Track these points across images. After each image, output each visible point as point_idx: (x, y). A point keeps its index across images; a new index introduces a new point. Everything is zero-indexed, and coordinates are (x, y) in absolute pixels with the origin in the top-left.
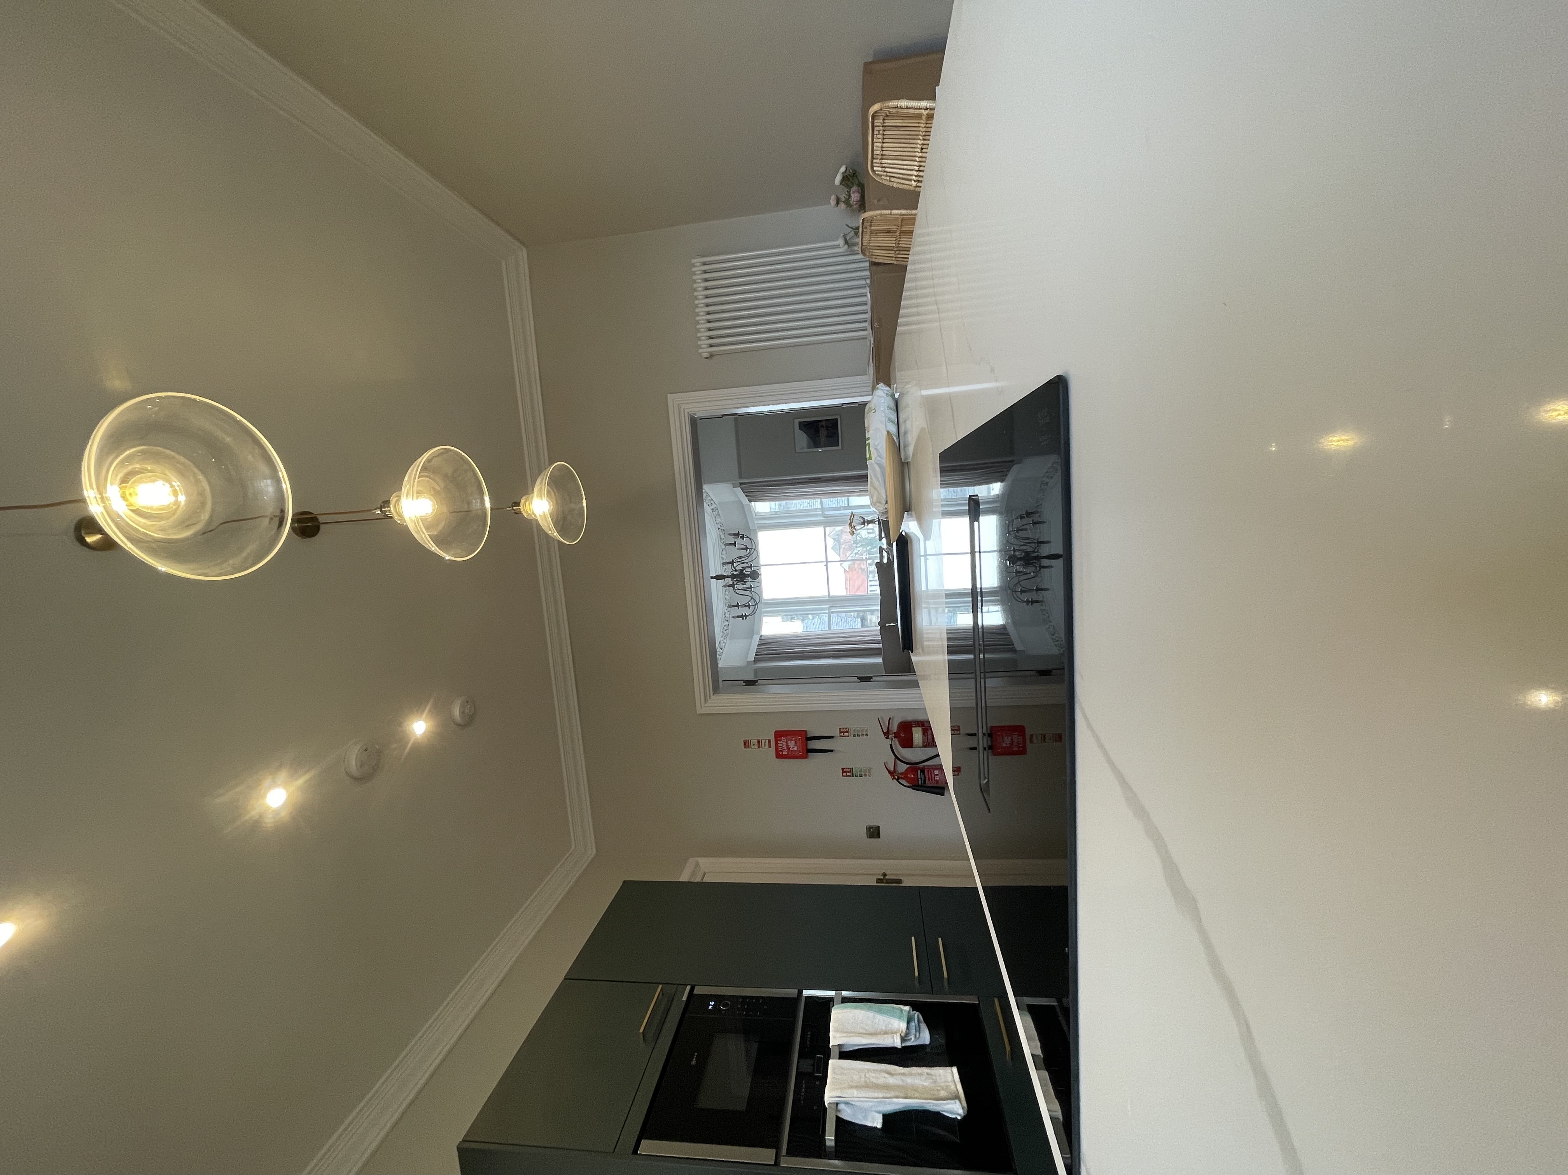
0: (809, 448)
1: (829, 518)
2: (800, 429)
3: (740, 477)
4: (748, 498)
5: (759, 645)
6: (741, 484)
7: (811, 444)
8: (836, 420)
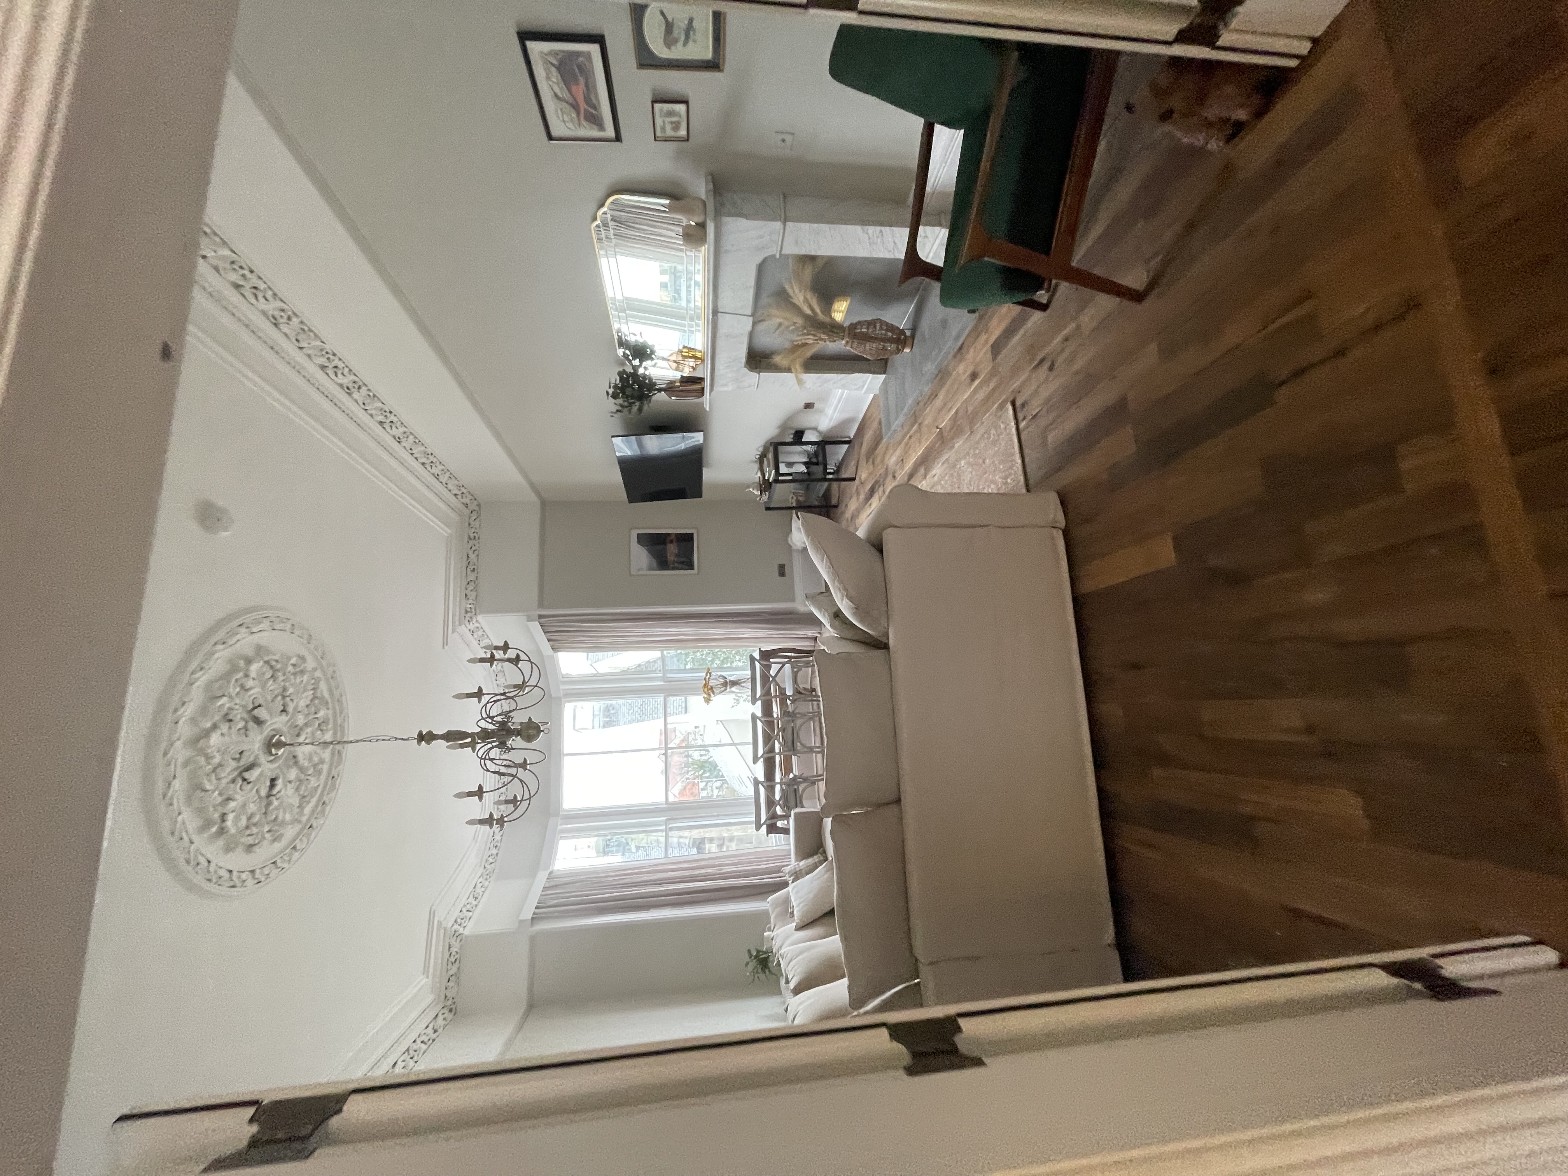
0: (651, 568)
2: (639, 542)
3: (541, 605)
4: (551, 643)
5: (545, 888)
7: (655, 565)
8: (692, 534)
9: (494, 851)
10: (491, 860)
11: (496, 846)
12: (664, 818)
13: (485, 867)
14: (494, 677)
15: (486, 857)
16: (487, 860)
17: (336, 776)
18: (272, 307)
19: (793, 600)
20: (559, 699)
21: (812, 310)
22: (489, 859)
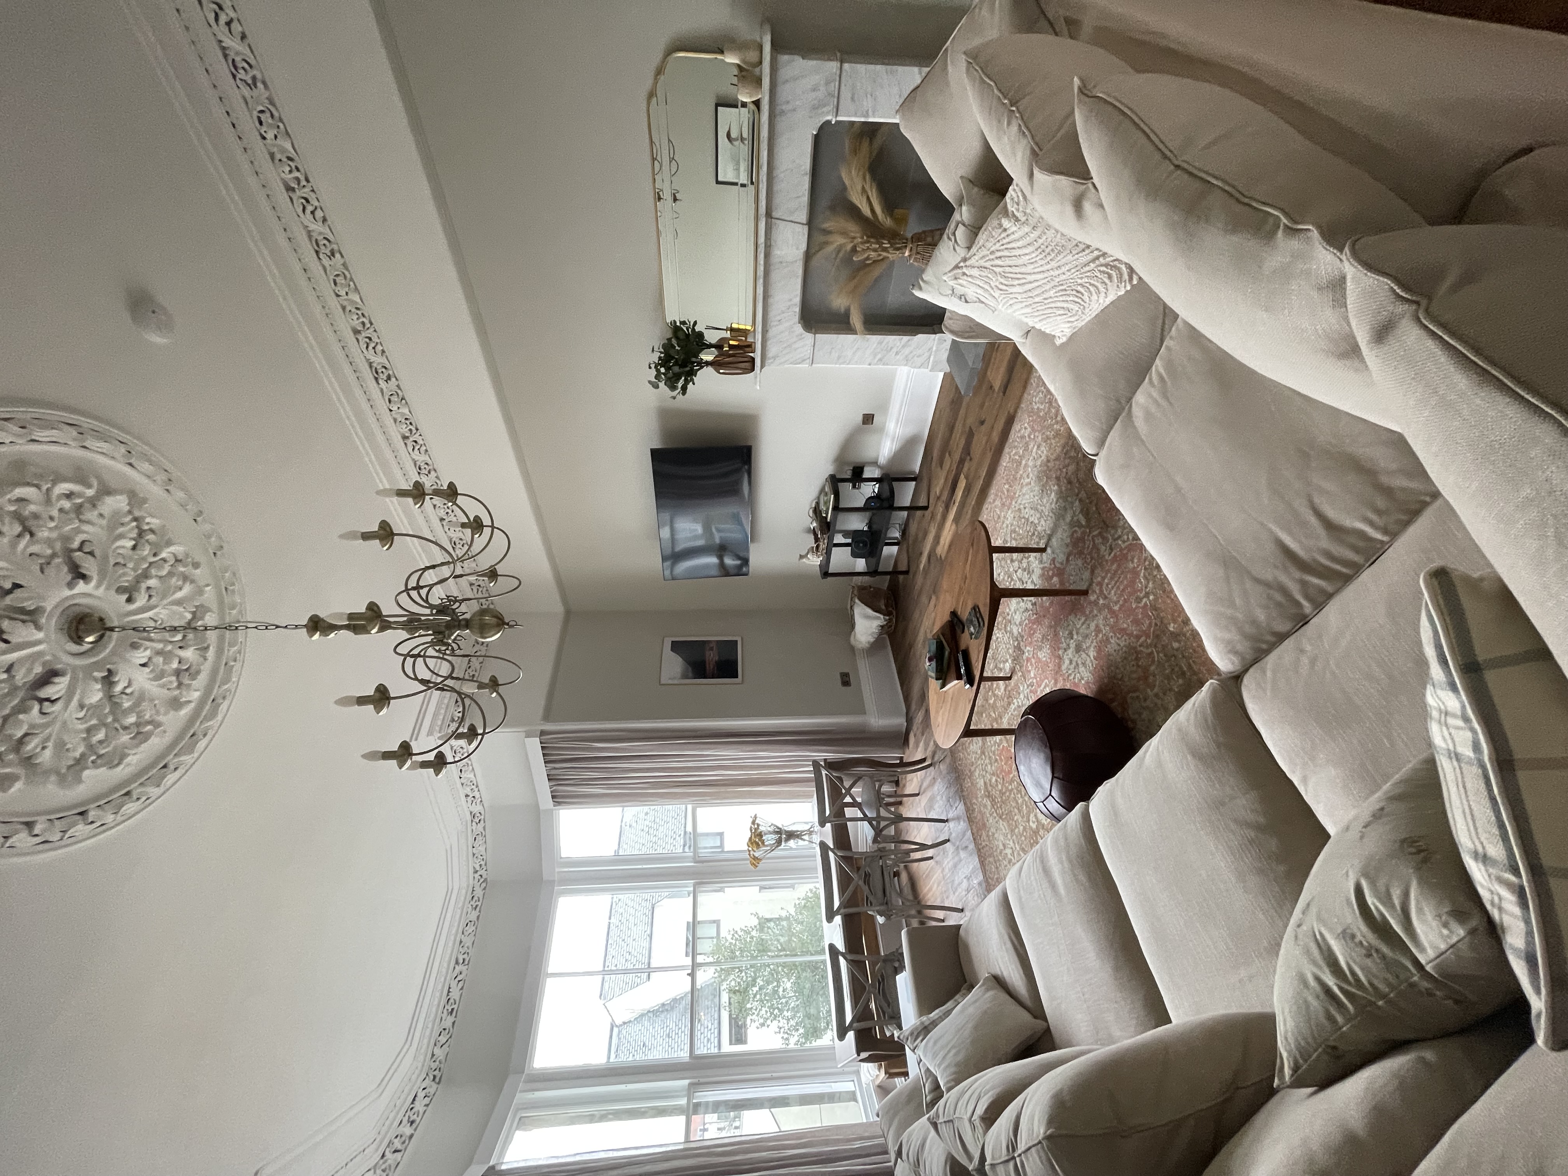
0: (685, 676)
1: (705, 864)
2: (672, 650)
3: (547, 717)
4: (553, 788)
6: (543, 733)
7: (690, 675)
8: (735, 643)
9: (407, 1130)
10: (397, 1144)
11: (412, 1122)
12: (686, 1082)
13: (383, 1156)
14: (471, 840)
15: (391, 1135)
16: (390, 1143)
17: (172, 767)
18: (316, 227)
19: (863, 712)
20: (552, 883)
21: (873, 210)
22: (396, 1141)
